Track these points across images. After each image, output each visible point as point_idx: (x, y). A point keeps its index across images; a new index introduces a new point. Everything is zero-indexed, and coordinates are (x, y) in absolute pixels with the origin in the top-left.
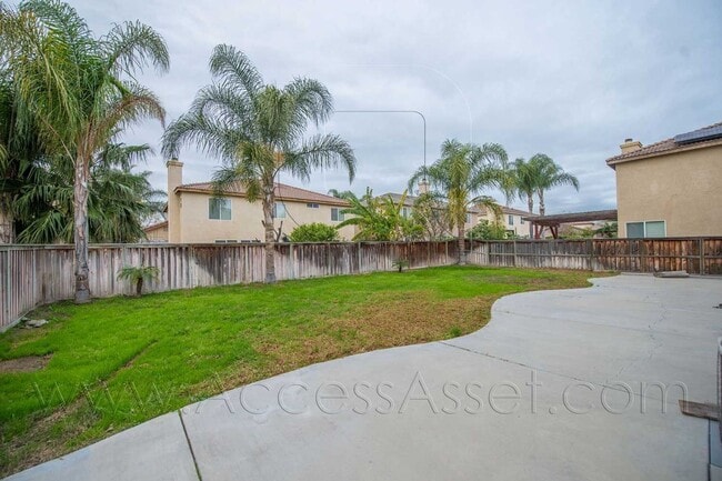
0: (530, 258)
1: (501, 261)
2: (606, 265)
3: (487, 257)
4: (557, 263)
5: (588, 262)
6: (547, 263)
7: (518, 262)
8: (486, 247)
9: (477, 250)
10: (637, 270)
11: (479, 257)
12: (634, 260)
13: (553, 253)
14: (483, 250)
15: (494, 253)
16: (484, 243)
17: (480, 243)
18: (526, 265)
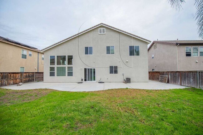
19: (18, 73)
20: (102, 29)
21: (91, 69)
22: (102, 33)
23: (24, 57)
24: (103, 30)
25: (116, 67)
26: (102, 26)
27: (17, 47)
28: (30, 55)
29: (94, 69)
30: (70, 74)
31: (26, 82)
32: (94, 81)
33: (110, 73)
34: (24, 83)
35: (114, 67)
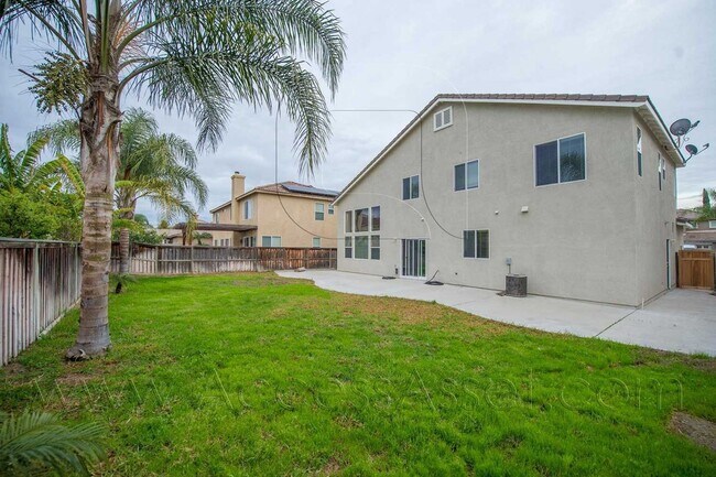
0: (208, 264)
1: (174, 268)
2: (265, 266)
3: (155, 264)
4: (232, 267)
5: (255, 265)
6: (223, 268)
7: (196, 268)
8: (154, 253)
9: (140, 256)
10: (281, 269)
11: (142, 264)
12: (281, 263)
14: (150, 256)
15: (165, 260)
16: (151, 248)
17: (144, 247)
18: (203, 270)
19: (299, 249)
20: (442, 112)
21: (416, 241)
22: (443, 126)
23: (320, 216)
24: (447, 113)
25: (484, 235)
26: (441, 104)
27: (296, 200)
28: (331, 212)
29: (424, 242)
30: (376, 254)
31: (313, 267)
32: (423, 278)
33: (465, 256)
35: (478, 232)
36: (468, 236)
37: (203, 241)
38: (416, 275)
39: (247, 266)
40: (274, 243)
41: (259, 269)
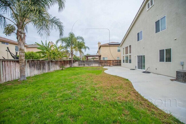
0: (88, 64)
1: (82, 65)
2: (102, 65)
3: (78, 64)
4: (93, 65)
5: (99, 65)
6: (92, 65)
7: (86, 65)
8: (78, 62)
9: (75, 63)
10: (106, 66)
11: (76, 64)
12: (106, 64)
13: (93, 63)
14: (77, 63)
15: (80, 63)
16: (77, 61)
17: (76, 61)
18: (87, 66)
19: (111, 60)
20: (149, 1)
21: (142, 56)
22: (150, 7)
23: (119, 51)
25: (169, 51)
29: (145, 56)
32: (144, 70)
33: (160, 61)
34: (115, 66)
35: (166, 50)
36: (162, 52)
37: (94, 59)
38: (142, 69)
39: (97, 65)
40: (106, 59)
41: (100, 66)
